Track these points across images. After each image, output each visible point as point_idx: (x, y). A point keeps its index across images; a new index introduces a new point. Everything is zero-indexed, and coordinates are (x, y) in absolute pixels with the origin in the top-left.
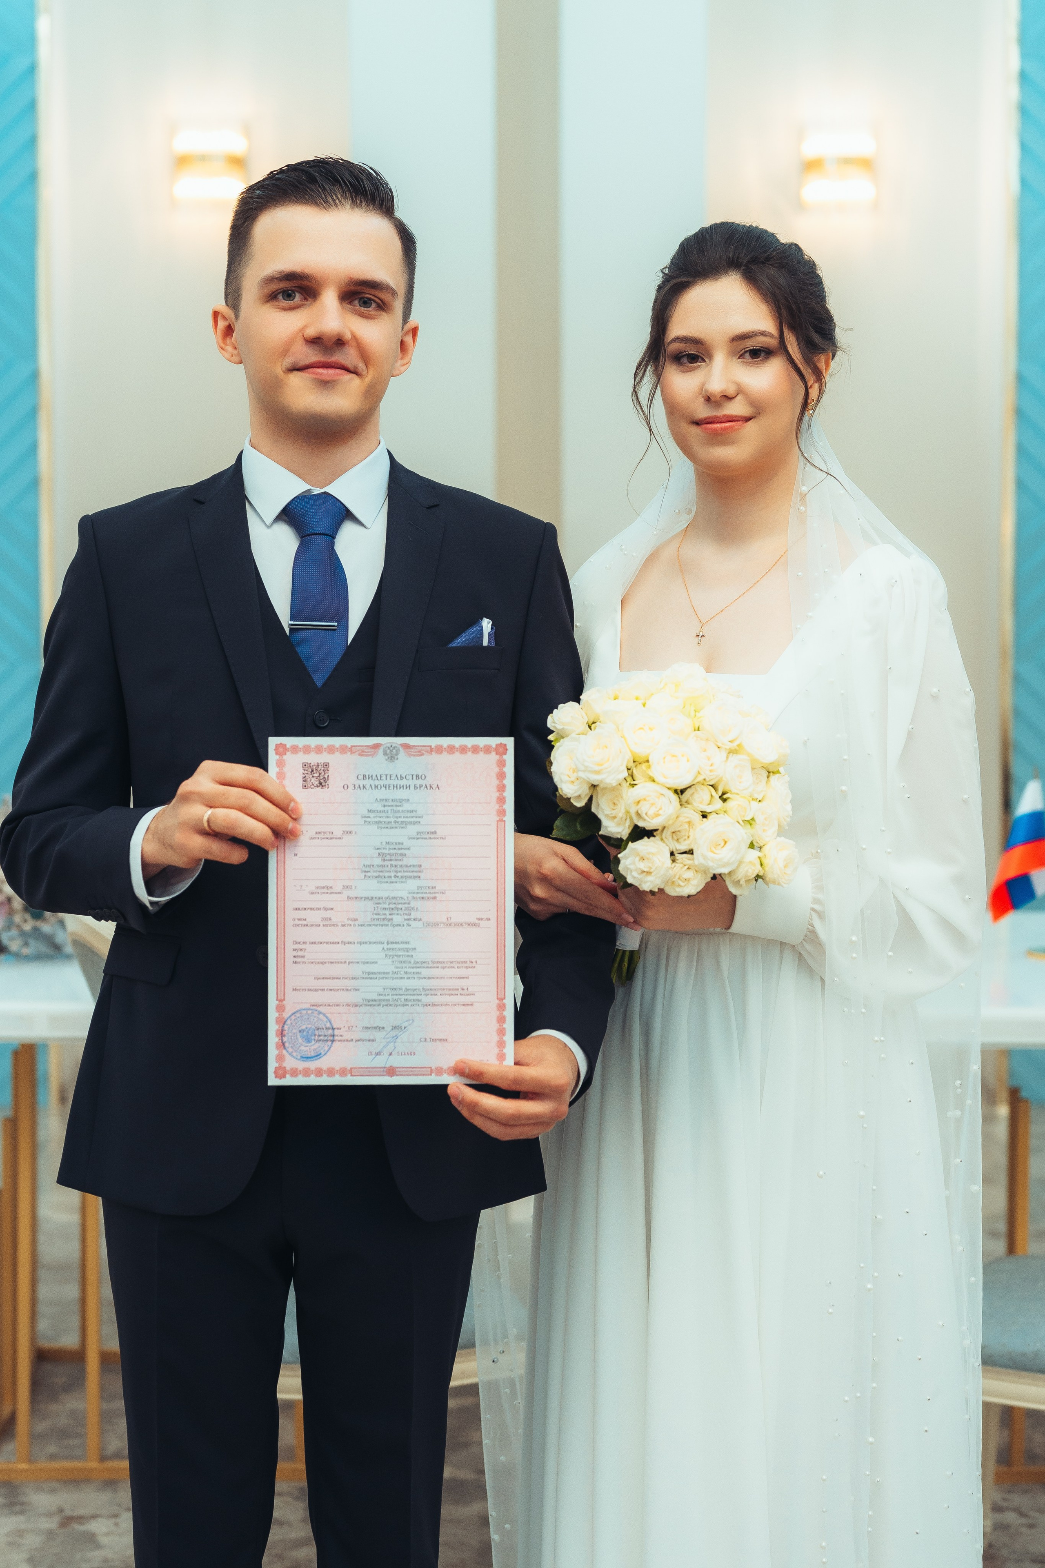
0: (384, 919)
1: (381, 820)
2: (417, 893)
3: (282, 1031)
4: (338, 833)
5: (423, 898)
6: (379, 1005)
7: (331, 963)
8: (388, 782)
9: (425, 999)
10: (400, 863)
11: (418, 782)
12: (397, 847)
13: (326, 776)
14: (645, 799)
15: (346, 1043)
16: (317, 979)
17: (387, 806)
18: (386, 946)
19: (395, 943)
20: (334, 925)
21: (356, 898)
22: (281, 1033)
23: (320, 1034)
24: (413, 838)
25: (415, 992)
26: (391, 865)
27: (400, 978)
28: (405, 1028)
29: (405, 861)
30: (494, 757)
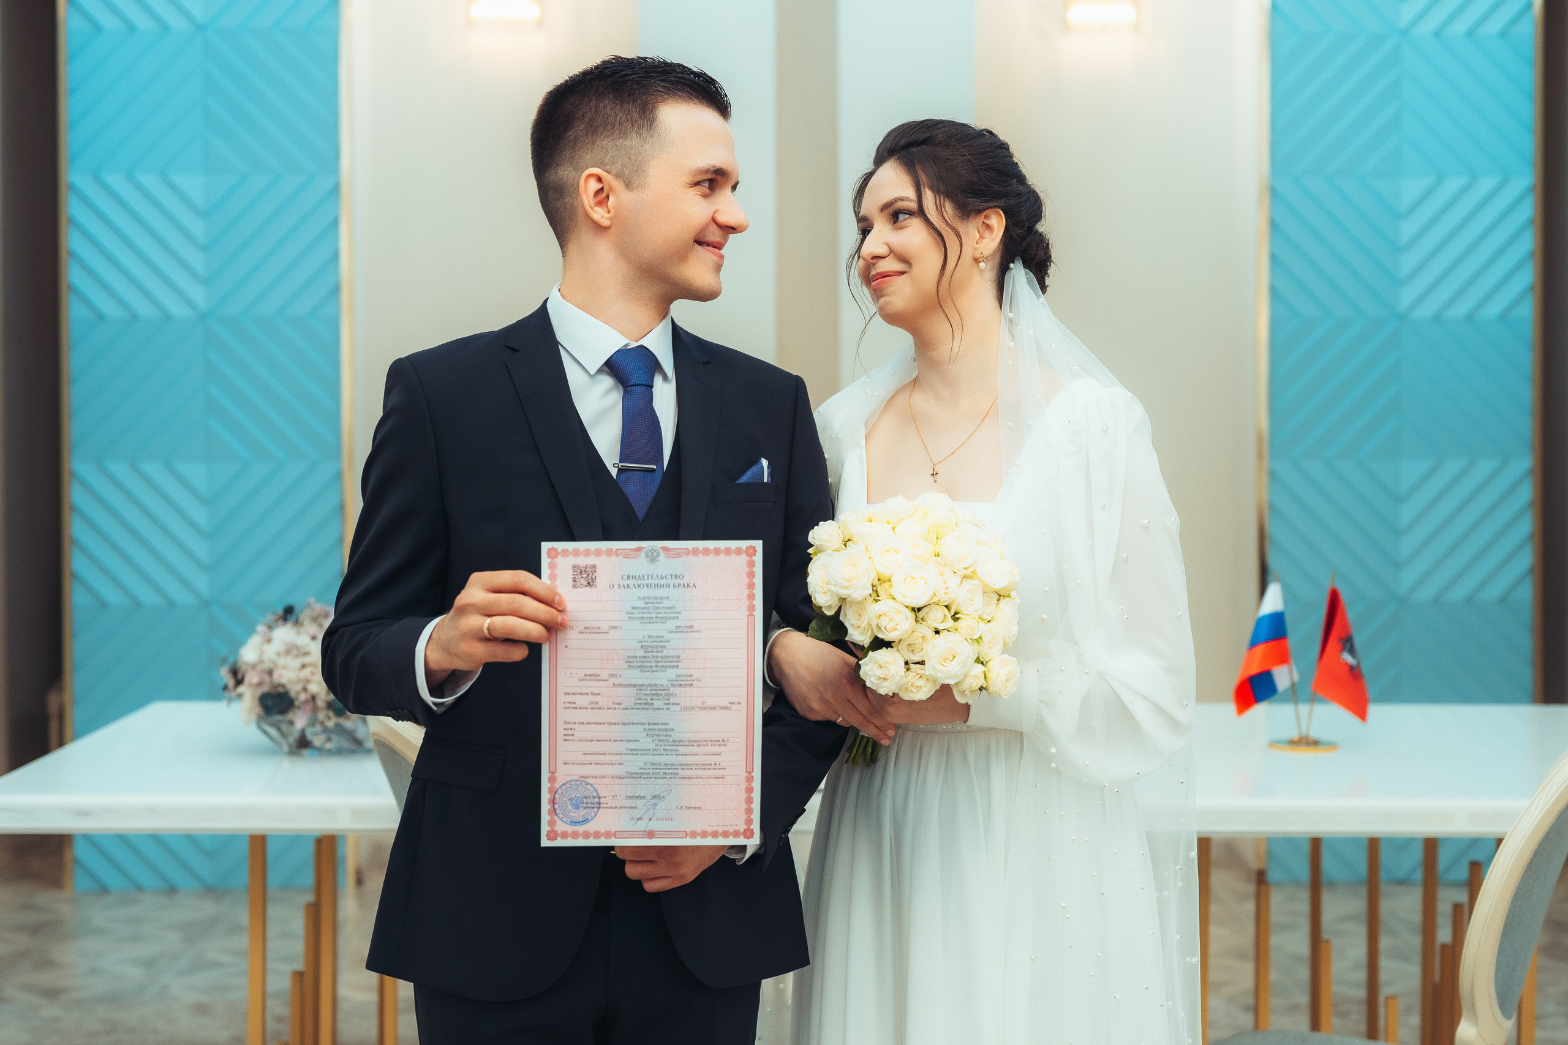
0: (645, 704)
1: (644, 615)
2: (676, 681)
3: (554, 799)
4: (605, 628)
5: (681, 685)
6: (641, 777)
7: (598, 740)
8: (650, 581)
9: (681, 773)
10: (660, 654)
11: (677, 582)
12: (658, 640)
13: (594, 577)
14: (885, 614)
15: (611, 810)
16: (585, 754)
17: (649, 603)
18: (647, 727)
19: (656, 724)
20: (600, 708)
21: (620, 685)
22: (553, 801)
23: (588, 801)
24: (672, 632)
25: (673, 767)
26: (653, 656)
27: (659, 755)
28: (663, 797)
29: (665, 652)
30: (744, 558)
